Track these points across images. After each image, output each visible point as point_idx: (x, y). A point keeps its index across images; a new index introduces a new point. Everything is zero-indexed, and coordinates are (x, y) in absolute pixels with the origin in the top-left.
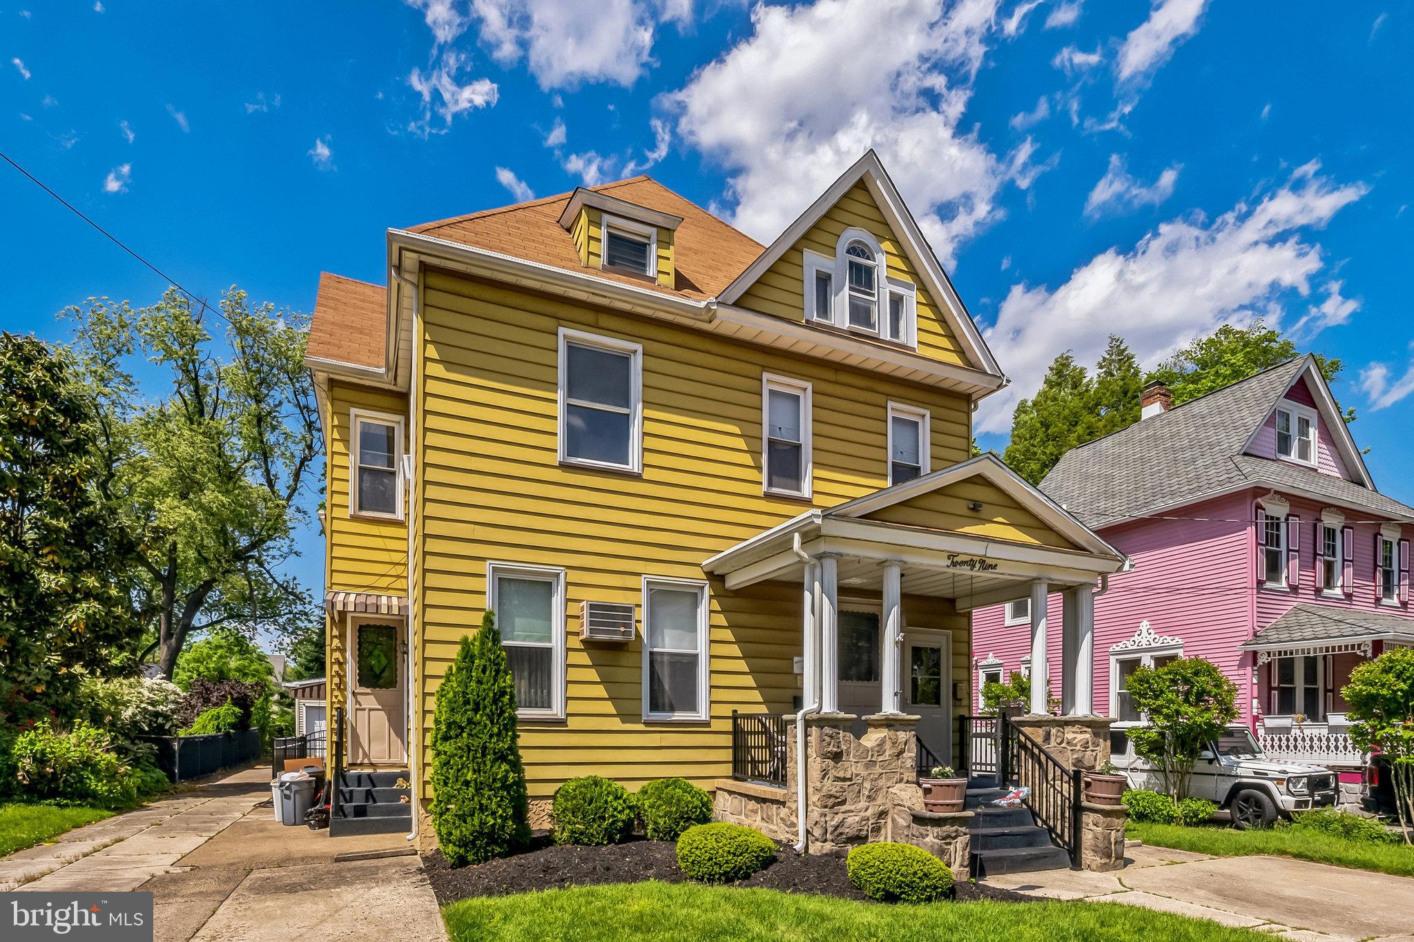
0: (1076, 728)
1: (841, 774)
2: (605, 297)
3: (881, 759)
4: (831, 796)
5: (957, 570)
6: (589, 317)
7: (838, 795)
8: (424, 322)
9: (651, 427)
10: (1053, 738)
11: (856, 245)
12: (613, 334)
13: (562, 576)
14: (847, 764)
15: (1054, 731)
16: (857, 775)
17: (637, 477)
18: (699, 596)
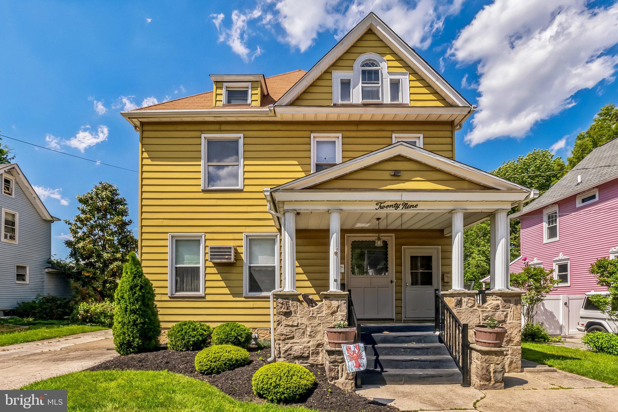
0: (493, 298)
1: (290, 323)
2: (220, 117)
3: (319, 315)
4: (282, 335)
5: (385, 211)
6: (217, 127)
7: (288, 334)
8: (142, 145)
9: (247, 168)
10: (464, 304)
11: (368, 62)
12: (229, 132)
13: (203, 236)
14: (294, 318)
15: (465, 300)
16: (302, 324)
17: (241, 191)
18: (276, 240)
